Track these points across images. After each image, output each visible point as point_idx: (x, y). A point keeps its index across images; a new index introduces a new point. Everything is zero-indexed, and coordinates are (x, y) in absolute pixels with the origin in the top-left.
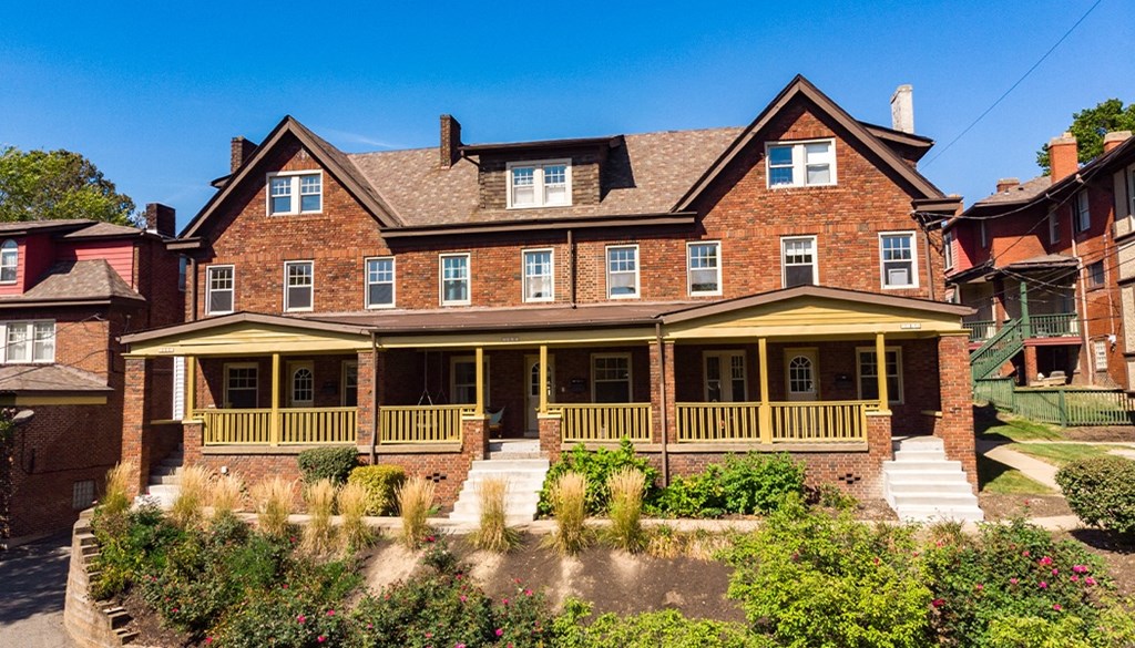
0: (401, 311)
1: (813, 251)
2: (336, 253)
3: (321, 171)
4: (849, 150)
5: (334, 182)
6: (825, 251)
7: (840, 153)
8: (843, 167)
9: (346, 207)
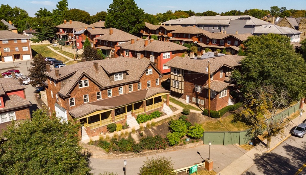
0: (103, 99)
1: (150, 82)
2: (92, 92)
3: (88, 79)
4: (154, 70)
5: (90, 81)
6: (151, 82)
7: (153, 70)
8: (153, 72)
9: (93, 85)
